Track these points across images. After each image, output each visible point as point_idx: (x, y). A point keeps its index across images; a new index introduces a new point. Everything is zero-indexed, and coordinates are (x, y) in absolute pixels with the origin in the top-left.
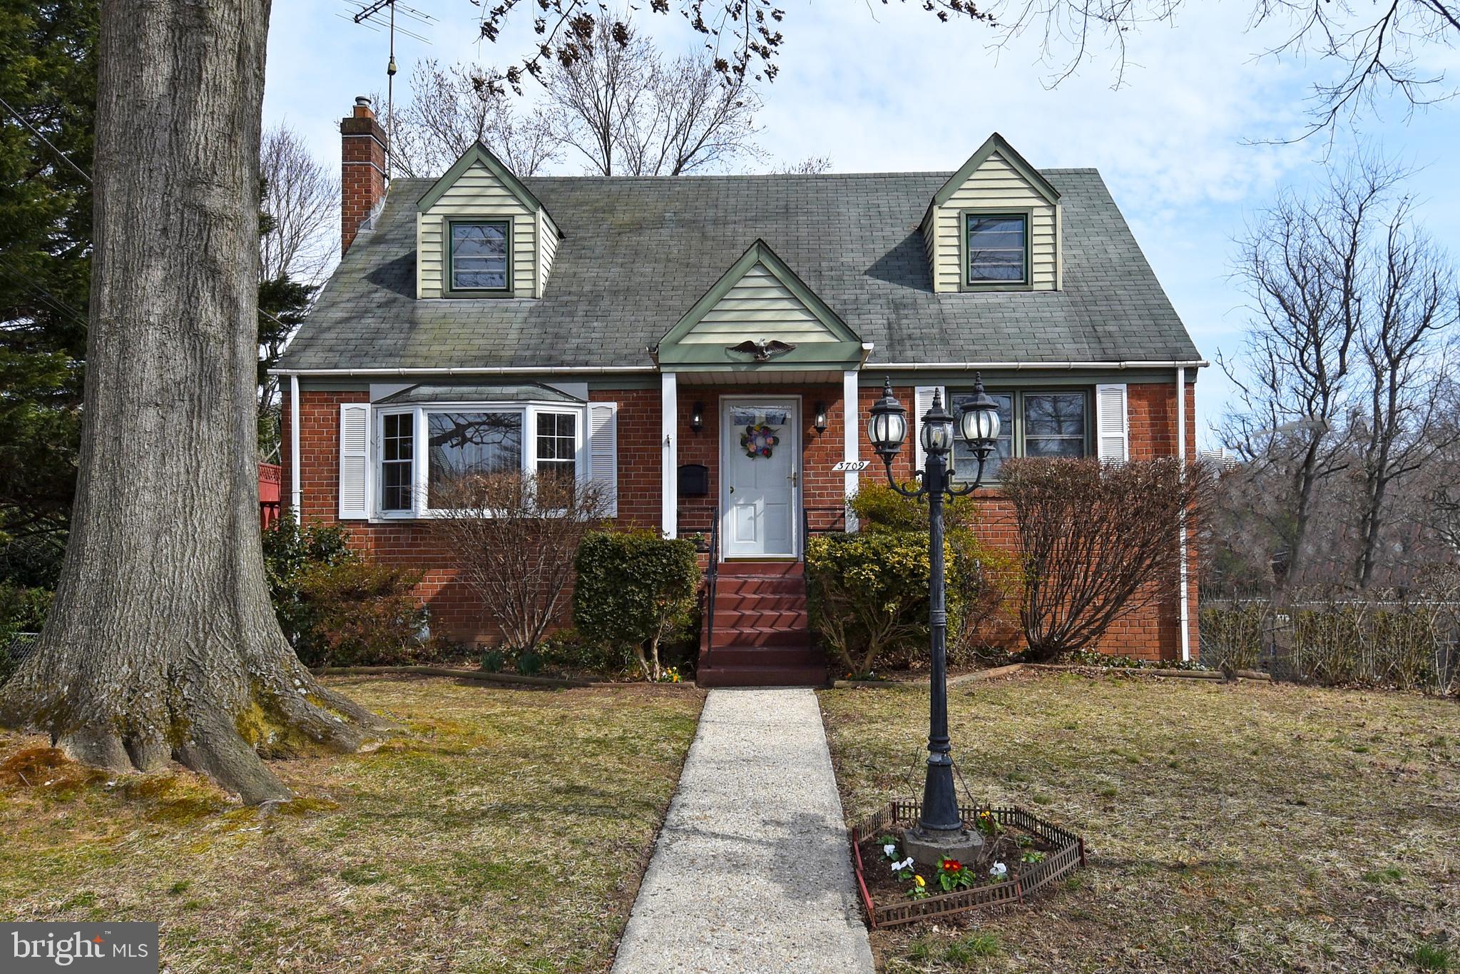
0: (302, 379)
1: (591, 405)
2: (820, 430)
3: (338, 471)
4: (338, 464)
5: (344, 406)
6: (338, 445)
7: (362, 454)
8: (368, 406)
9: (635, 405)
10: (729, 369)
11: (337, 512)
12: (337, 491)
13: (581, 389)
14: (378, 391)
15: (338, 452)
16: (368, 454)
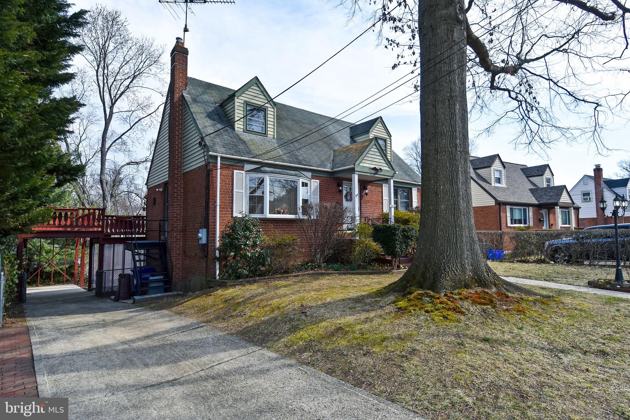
0: (221, 158)
1: (312, 180)
2: (366, 194)
3: (233, 197)
4: (233, 195)
5: (235, 171)
6: (233, 187)
7: (241, 191)
8: (243, 172)
9: (323, 182)
10: (369, 175)
11: (232, 214)
12: (232, 206)
13: (309, 174)
14: (248, 167)
15: (233, 189)
16: (244, 191)
